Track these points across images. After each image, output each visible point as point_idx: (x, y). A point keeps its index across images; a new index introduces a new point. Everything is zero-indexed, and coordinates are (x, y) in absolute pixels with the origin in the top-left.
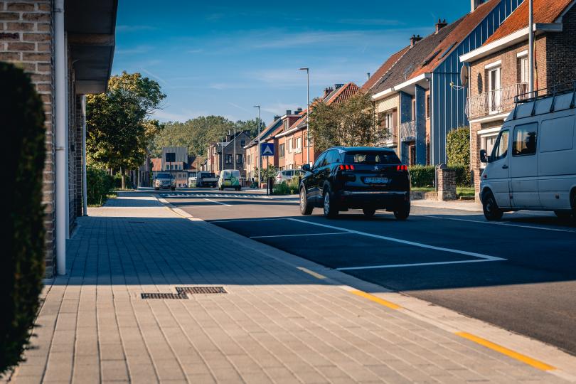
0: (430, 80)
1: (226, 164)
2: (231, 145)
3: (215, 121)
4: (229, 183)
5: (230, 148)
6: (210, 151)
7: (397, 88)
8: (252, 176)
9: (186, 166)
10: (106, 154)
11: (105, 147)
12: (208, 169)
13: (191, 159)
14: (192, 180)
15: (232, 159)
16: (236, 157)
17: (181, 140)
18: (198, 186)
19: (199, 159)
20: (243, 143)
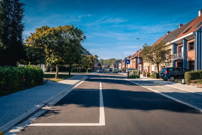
0: (195, 34)
1: (115, 67)
2: (116, 63)
3: (113, 59)
4: (115, 71)
5: (116, 64)
6: (112, 64)
7: (172, 42)
8: (120, 70)
9: (108, 67)
10: (58, 61)
11: (57, 58)
12: (112, 68)
13: (109, 66)
14: (108, 70)
15: (116, 66)
16: (117, 65)
17: (108, 63)
18: (109, 71)
19: (110, 66)
20: (118, 63)
